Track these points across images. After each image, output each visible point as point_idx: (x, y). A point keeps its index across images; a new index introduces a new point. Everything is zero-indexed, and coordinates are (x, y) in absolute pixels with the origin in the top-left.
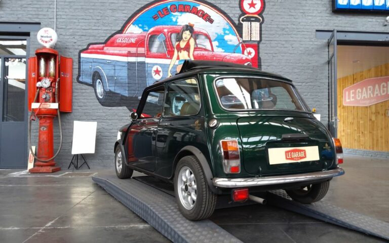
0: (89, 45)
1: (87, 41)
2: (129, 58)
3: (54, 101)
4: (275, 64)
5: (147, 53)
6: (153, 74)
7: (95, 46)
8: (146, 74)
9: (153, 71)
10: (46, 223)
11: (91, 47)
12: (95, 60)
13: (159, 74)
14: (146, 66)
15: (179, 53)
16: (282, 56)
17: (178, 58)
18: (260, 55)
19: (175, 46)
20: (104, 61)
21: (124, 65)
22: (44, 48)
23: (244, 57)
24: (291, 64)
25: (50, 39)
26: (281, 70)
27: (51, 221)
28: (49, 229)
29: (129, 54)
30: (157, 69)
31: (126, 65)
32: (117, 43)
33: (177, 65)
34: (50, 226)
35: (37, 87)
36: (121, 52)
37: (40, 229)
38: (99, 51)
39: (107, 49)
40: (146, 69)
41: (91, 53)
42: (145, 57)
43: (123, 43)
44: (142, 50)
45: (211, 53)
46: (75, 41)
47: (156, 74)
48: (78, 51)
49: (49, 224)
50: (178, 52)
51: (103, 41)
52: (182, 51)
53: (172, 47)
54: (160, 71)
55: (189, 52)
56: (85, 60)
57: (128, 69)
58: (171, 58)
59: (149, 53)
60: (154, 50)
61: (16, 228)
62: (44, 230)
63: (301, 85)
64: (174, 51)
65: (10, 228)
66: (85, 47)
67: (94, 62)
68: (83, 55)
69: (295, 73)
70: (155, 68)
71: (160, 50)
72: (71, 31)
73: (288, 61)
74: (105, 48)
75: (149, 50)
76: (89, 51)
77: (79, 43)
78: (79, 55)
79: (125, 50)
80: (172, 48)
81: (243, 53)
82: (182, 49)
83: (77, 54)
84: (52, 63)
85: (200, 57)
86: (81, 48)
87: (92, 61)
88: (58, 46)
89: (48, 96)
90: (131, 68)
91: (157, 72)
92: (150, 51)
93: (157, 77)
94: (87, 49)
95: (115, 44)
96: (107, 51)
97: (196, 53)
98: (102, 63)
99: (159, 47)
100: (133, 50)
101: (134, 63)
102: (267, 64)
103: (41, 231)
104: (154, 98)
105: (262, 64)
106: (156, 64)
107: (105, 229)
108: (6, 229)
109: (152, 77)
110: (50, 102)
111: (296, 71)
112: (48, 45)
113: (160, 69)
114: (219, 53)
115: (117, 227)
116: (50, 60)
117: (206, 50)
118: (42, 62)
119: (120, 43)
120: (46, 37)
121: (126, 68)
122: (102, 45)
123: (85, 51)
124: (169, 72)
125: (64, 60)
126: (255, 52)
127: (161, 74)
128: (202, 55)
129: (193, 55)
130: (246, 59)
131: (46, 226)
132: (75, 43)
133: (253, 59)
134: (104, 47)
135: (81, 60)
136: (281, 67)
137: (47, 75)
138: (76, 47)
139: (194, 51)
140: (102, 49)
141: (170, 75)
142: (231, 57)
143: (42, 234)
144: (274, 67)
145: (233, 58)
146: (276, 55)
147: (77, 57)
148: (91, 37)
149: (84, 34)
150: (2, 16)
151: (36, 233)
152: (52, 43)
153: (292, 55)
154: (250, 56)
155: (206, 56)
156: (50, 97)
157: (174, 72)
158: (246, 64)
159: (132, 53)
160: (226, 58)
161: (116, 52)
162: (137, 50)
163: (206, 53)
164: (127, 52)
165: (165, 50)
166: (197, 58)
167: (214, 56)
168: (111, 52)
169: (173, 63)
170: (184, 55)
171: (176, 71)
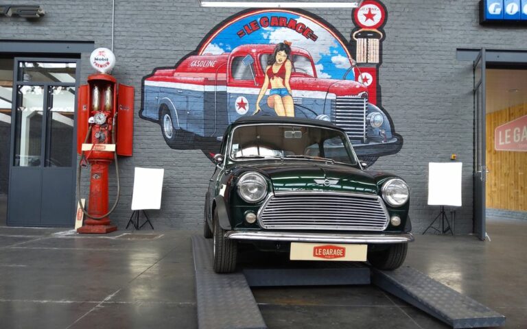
0: (155, 70)
1: (153, 64)
2: (206, 86)
3: (110, 142)
4: (400, 94)
5: (229, 81)
6: (237, 108)
7: (163, 71)
8: (228, 108)
9: (236, 104)
10: (105, 296)
11: (156, 73)
12: (162, 90)
13: (244, 108)
14: (228, 97)
15: (271, 80)
16: (410, 84)
17: (270, 87)
18: (380, 82)
19: (266, 71)
20: (175, 91)
21: (199, 95)
22: (99, 73)
23: (358, 84)
24: (423, 95)
25: (106, 62)
26: (408, 102)
27: (110, 294)
28: (109, 304)
29: (206, 82)
30: (242, 101)
31: (202, 96)
32: (190, 67)
33: (268, 96)
34: (110, 300)
35: (90, 124)
36: (196, 79)
37: (98, 304)
38: (167, 77)
39: (177, 75)
40: (228, 101)
41: (157, 80)
42: (227, 86)
43: (199, 67)
44: (222, 76)
45: (313, 80)
46: (138, 64)
47: (240, 107)
48: (141, 77)
49: (109, 298)
50: (269, 79)
51: (173, 65)
52: (275, 77)
53: (262, 71)
54: (246, 104)
55: (284, 79)
56: (150, 89)
57: (205, 101)
58: (260, 87)
59: (232, 80)
60: (239, 76)
61: (69, 302)
62: (103, 304)
63: (436, 123)
64: (264, 78)
65: (61, 302)
66: (150, 73)
67: (161, 92)
68: (147, 83)
69: (428, 106)
70: (239, 100)
71: (247, 76)
72: (133, 51)
73: (418, 90)
74: (176, 74)
75: (232, 75)
76: (155, 77)
77: (142, 67)
78: (143, 83)
79: (201, 77)
80: (261, 74)
81: (356, 79)
82: (275, 74)
83: (140, 81)
84: (108, 93)
85: (298, 85)
86: (145, 74)
87: (158, 90)
88: (116, 71)
89: (102, 135)
90: (208, 100)
91: (242, 105)
92: (233, 78)
93: (242, 112)
94: (153, 75)
95: (189, 69)
96: (178, 78)
97: (293, 79)
98: (170, 93)
99: (245, 73)
100: (211, 76)
101: (212, 93)
102: (388, 94)
103: (99, 306)
105: (382, 94)
106: (241, 95)
107: (179, 306)
108: (57, 302)
109: (235, 111)
110: (105, 143)
111: (429, 103)
112: (103, 70)
113: (245, 101)
114: (324, 80)
116: (106, 89)
117: (306, 75)
118: (96, 92)
119: (195, 67)
120: (102, 59)
121: (202, 100)
122: (172, 70)
123: (150, 78)
124: (257, 105)
125: (123, 89)
126: (373, 79)
127: (247, 107)
128: (297, 83)
129: (289, 82)
130: (361, 87)
131: (105, 300)
132: (138, 67)
133: (369, 87)
134: (173, 72)
135: (145, 89)
136: (408, 98)
137: (102, 108)
138: (139, 72)
139: (291, 77)
140: (172, 75)
141: (258, 108)
142: (340, 85)
143: (101, 310)
144: (399, 98)
145: (342, 87)
146: (402, 82)
147: (140, 85)
148: (157, 60)
149: (149, 56)
150: (49, 33)
151: (94, 309)
152: (108, 67)
153: (423, 83)
154: (365, 83)
155: (306, 84)
156: (105, 137)
157: (264, 104)
158: (360, 94)
159: (210, 81)
160: (333, 87)
161: (189, 79)
162: (216, 76)
163: (306, 80)
164: (203, 79)
165: (252, 77)
166: (295, 86)
167: (317, 84)
168: (183, 78)
169: (262, 93)
170: (277, 82)
171: (267, 104)
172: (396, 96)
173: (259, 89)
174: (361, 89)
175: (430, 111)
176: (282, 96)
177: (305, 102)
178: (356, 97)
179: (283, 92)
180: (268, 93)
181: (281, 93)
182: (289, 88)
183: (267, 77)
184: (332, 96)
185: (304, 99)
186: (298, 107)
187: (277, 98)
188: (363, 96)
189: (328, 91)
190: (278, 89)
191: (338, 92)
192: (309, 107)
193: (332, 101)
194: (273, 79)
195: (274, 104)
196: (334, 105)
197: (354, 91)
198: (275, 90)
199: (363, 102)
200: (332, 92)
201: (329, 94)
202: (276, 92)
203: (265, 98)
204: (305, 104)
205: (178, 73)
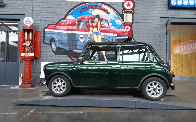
0: (49, 25)
1: (48, 23)
3: (32, 53)
4: (140, 34)
5: (77, 29)
6: (80, 39)
7: (52, 26)
8: (77, 39)
9: (80, 38)
10: (30, 111)
11: (49, 26)
12: (51, 32)
13: (83, 39)
14: (77, 35)
15: (93, 29)
16: (144, 30)
17: (92, 31)
18: (133, 29)
19: (91, 26)
21: (65, 34)
22: (27, 26)
23: (125, 30)
24: (148, 34)
25: (30, 22)
26: (143, 37)
28: (32, 114)
29: (68, 30)
30: (82, 37)
31: (67, 35)
32: (62, 24)
33: (92, 35)
34: (32, 112)
35: (24, 46)
36: (64, 28)
37: (27, 114)
38: (53, 28)
40: (77, 37)
41: (50, 29)
42: (76, 31)
43: (65, 24)
44: (74, 27)
45: (108, 29)
46: (42, 23)
47: (81, 39)
48: (43, 28)
49: (32, 111)
50: (92, 28)
51: (56, 23)
52: (94, 28)
56: (47, 32)
57: (68, 37)
58: (89, 31)
59: (78, 29)
60: (81, 27)
61: (16, 113)
62: (30, 114)
63: (153, 45)
64: (90, 28)
65: (13, 113)
66: (47, 26)
68: (46, 30)
70: (81, 36)
71: (83, 27)
72: (40, 18)
73: (146, 32)
74: (57, 27)
75: (78, 27)
77: (44, 24)
79: (66, 28)
80: (89, 26)
81: (124, 29)
82: (94, 27)
83: (43, 29)
84: (31, 34)
85: (103, 31)
86: (45, 27)
87: (50, 33)
88: (33, 26)
89: (29, 50)
91: (82, 38)
93: (82, 41)
94: (48, 27)
95: (62, 25)
96: (58, 28)
97: (101, 29)
98: (55, 34)
99: (83, 26)
100: (70, 27)
101: (71, 34)
102: (136, 34)
103: (28, 114)
104: (80, 50)
105: (134, 34)
106: (82, 34)
107: (59, 114)
108: (12, 113)
109: (79, 40)
110: (30, 53)
111: (150, 37)
112: (29, 25)
113: (83, 37)
114: (112, 29)
115: (64, 113)
116: (30, 33)
117: (106, 27)
118: (26, 33)
119: (64, 24)
120: (28, 21)
121: (67, 36)
122: (55, 25)
123: (47, 28)
124: (88, 38)
125: (36, 32)
126: (130, 28)
127: (84, 39)
128: (103, 30)
129: (100, 30)
130: (126, 31)
131: (30, 112)
133: (129, 31)
134: (56, 26)
135: (45, 32)
136: (143, 35)
137: (28, 40)
138: (43, 26)
139: (100, 28)
140: (55, 27)
141: (88, 39)
142: (118, 30)
143: (29, 116)
144: (140, 36)
146: (141, 30)
147: (43, 31)
148: (49, 21)
149: (46, 20)
150: (7, 11)
151: (26, 115)
152: (31, 24)
153: (148, 30)
154: (127, 30)
155: (106, 30)
156: (30, 51)
157: (90, 38)
158: (126, 34)
159: (70, 29)
160: (116, 31)
161: (62, 28)
162: (72, 27)
163: (106, 29)
164: (67, 28)
165: (86, 28)
166: (102, 31)
167: (110, 30)
168: (59, 28)
169: (89, 34)
170: (95, 30)
171: (91, 38)
172: (138, 34)
173: (88, 32)
174: (126, 32)
175: (151, 40)
176: (97, 35)
177: (106, 37)
178: (124, 35)
179: (97, 33)
180: (92, 33)
181: (97, 34)
182: (99, 32)
183: (91, 28)
184: (115, 35)
185: (105, 36)
186: (103, 39)
187: (95, 35)
188: (127, 35)
189: (114, 33)
190: (95, 32)
191: (117, 33)
192: (107, 39)
193: (115, 36)
194: (93, 28)
195: (94, 38)
196: (116, 38)
197: (123, 33)
198: (94, 32)
199: (127, 37)
200: (115, 33)
201: (114, 34)
202: (95, 33)
203: (91, 35)
204: (105, 38)
205: (57, 26)
